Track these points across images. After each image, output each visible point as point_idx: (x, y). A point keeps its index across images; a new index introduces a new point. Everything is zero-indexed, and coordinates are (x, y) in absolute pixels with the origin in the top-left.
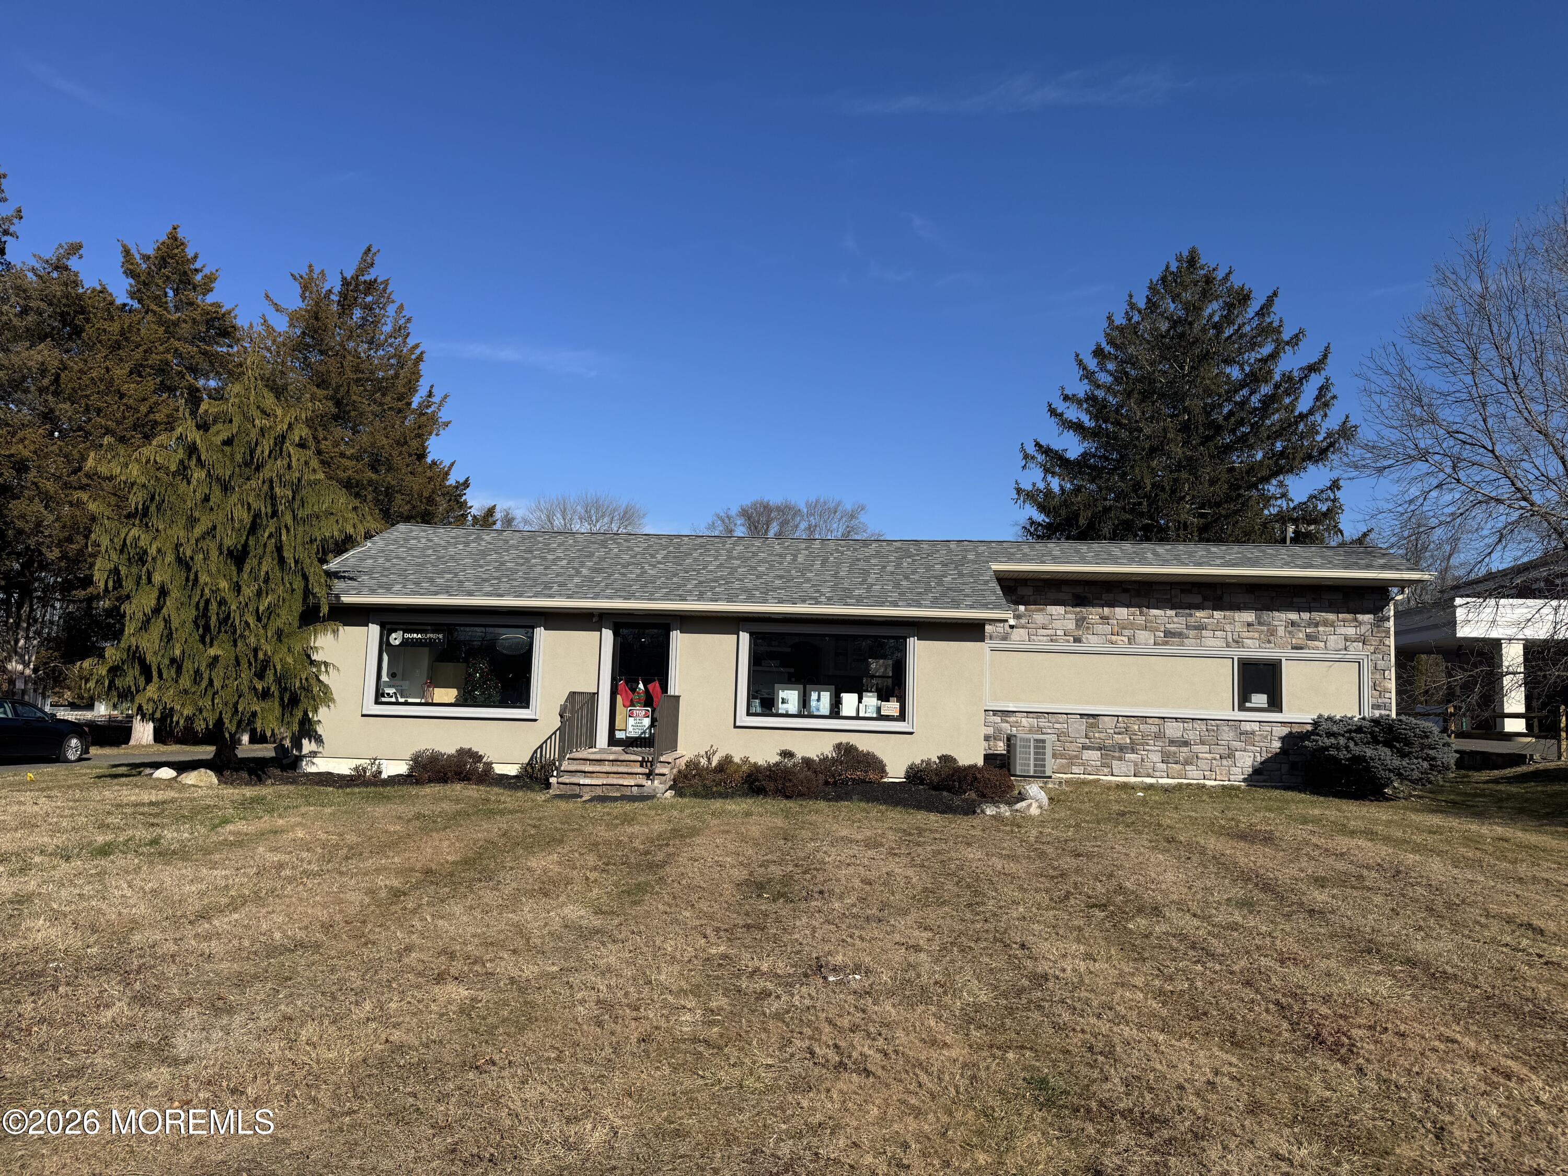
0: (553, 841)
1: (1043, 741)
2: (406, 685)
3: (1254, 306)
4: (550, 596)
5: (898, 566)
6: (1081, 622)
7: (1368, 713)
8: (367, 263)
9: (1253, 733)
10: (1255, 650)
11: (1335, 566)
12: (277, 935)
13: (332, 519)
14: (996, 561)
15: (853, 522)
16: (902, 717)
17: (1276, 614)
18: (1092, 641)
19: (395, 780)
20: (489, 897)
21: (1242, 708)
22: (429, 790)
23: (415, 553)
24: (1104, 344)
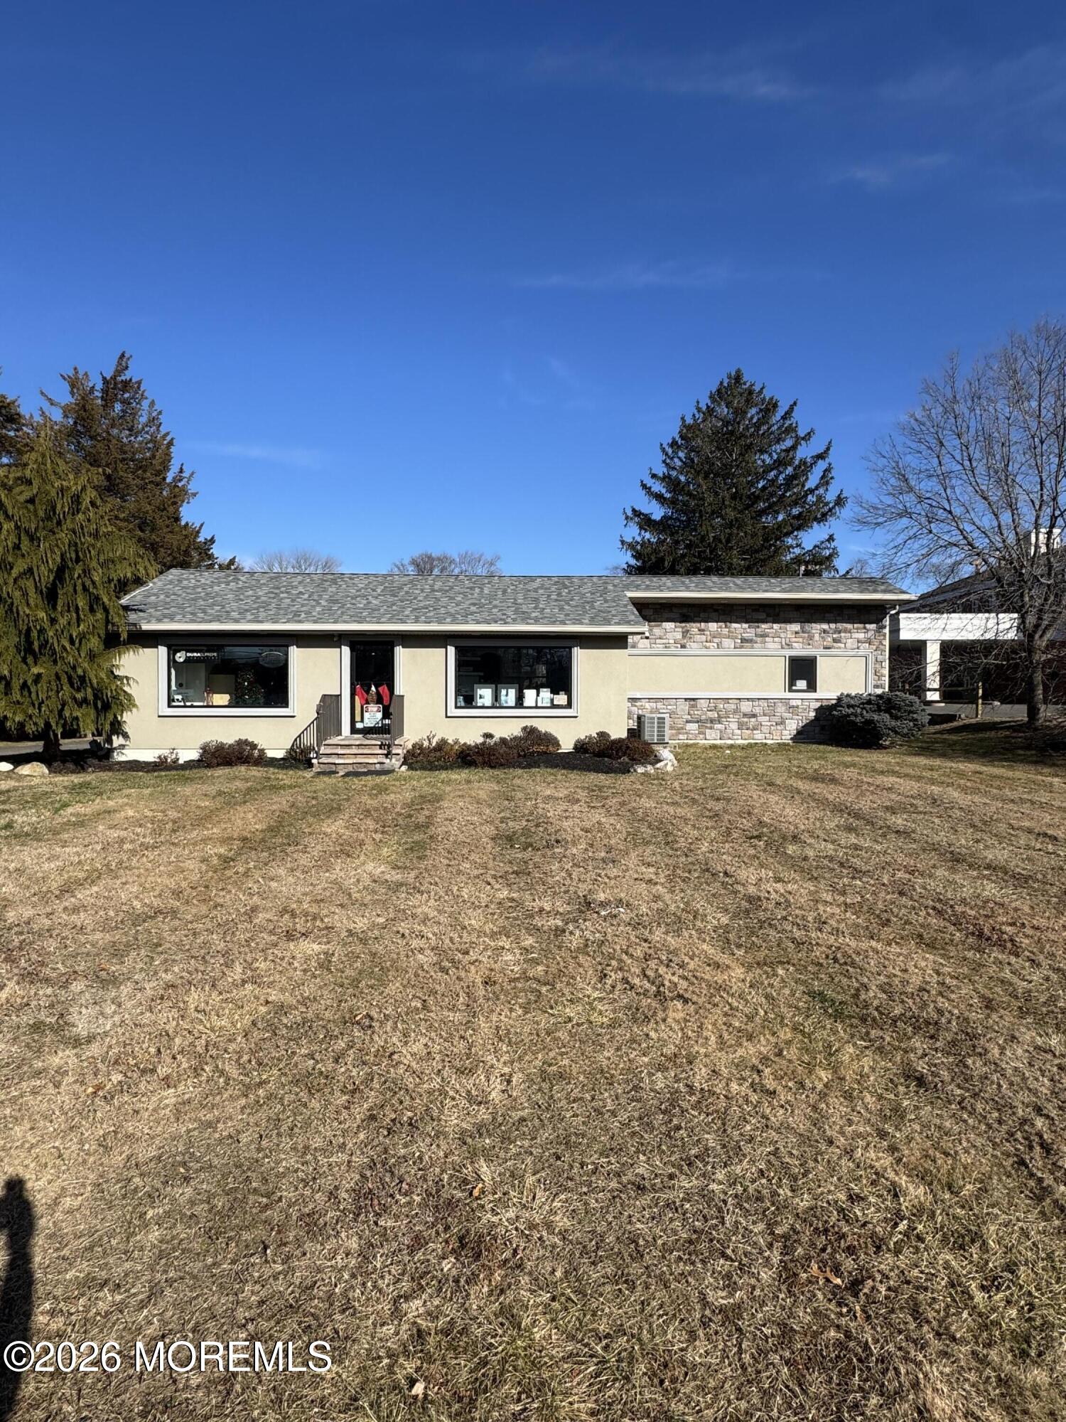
0: (333, 810)
1: (664, 719)
2: (191, 692)
3: (781, 412)
4: (300, 622)
5: (559, 594)
6: (685, 633)
7: (871, 690)
8: (122, 367)
9: (797, 707)
10: (800, 650)
11: (853, 592)
12: (137, 904)
13: (125, 563)
14: (628, 590)
15: (493, 568)
16: (569, 705)
17: (814, 625)
18: (693, 648)
19: (190, 765)
20: (304, 860)
21: (791, 690)
22: (221, 772)
23: (189, 591)
24: (677, 438)
